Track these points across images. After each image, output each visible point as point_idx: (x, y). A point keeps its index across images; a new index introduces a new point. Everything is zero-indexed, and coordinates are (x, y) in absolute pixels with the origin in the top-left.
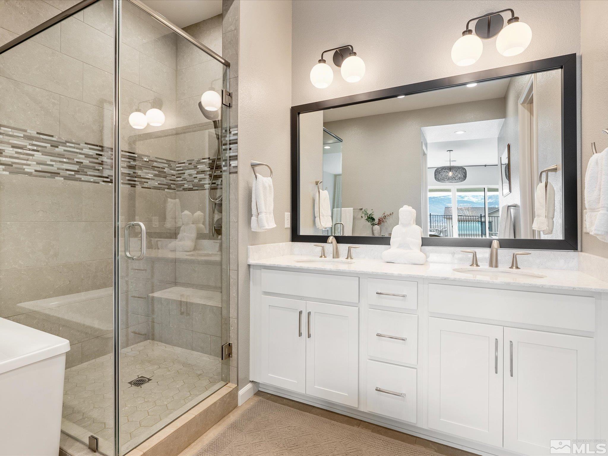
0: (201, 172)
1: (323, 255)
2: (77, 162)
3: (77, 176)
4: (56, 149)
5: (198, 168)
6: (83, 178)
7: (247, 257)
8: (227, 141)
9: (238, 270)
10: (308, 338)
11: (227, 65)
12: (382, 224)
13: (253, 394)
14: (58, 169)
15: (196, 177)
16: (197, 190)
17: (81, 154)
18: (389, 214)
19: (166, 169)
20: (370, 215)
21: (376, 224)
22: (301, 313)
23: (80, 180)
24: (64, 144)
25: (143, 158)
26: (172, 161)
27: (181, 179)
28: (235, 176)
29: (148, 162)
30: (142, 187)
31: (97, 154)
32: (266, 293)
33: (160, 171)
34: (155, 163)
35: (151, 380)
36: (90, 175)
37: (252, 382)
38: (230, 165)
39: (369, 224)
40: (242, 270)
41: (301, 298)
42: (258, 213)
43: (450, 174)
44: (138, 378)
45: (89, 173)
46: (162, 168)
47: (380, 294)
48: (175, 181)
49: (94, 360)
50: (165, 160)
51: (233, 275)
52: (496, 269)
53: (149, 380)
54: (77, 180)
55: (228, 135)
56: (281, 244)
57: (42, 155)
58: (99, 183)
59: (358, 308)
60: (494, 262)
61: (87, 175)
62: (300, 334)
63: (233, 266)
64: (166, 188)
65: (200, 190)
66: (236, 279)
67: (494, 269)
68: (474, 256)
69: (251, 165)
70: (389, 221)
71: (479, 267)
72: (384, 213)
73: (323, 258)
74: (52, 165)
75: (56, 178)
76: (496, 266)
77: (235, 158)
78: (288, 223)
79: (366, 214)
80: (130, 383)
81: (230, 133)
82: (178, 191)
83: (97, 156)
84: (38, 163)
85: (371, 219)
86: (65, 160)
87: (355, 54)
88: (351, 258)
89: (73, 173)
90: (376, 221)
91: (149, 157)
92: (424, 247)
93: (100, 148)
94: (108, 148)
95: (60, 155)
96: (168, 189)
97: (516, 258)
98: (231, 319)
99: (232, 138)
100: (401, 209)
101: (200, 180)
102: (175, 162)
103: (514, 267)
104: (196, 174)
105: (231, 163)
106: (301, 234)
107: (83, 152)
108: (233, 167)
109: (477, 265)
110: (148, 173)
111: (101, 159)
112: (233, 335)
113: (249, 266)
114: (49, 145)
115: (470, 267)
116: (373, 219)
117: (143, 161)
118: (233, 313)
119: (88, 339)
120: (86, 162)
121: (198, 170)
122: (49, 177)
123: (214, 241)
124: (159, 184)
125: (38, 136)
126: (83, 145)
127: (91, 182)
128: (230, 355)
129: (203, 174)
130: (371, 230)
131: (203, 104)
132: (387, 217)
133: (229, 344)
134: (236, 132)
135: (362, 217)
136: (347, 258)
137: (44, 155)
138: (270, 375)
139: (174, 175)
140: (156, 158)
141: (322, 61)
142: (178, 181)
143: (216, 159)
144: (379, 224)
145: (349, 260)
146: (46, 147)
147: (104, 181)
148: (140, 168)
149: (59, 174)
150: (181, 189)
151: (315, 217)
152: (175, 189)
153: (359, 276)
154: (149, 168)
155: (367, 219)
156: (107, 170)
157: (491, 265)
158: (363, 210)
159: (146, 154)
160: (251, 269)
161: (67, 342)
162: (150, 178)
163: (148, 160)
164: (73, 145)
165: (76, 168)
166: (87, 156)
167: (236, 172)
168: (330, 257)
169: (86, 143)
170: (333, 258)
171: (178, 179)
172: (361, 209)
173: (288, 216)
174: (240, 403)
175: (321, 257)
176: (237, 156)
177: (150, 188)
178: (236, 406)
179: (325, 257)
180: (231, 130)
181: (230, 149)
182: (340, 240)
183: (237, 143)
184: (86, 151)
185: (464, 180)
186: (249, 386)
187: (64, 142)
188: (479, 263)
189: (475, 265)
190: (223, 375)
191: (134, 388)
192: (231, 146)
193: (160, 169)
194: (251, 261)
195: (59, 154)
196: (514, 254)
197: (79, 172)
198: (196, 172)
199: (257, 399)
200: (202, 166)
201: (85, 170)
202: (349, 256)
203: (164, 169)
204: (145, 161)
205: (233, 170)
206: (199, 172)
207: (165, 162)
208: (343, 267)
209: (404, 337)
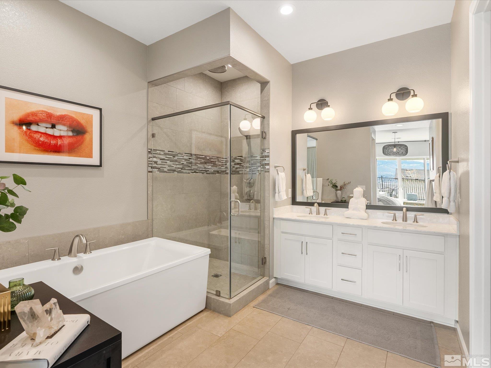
0: (237, 164)
1: (311, 213)
2: (182, 163)
3: (182, 171)
4: (175, 158)
5: (235, 162)
6: (184, 171)
7: (273, 214)
8: (264, 155)
9: (269, 221)
10: (306, 255)
11: (263, 117)
12: (343, 190)
13: (275, 284)
14: (175, 168)
15: (234, 167)
16: (235, 174)
17: (183, 159)
18: (347, 183)
19: (217, 162)
20: (334, 183)
21: (339, 190)
22: (302, 242)
26: (219, 157)
27: (224, 167)
28: (268, 174)
29: (209, 159)
30: (207, 174)
31: (189, 158)
32: (283, 232)
34: (212, 159)
36: (187, 170)
37: (275, 278)
38: (265, 168)
39: (334, 189)
40: (271, 220)
41: (302, 235)
42: (279, 192)
43: (395, 150)
45: (186, 169)
46: (215, 162)
47: (343, 233)
48: (221, 168)
50: (216, 157)
51: (266, 223)
52: (406, 222)
53: (221, 275)
55: (264, 153)
56: (287, 206)
57: (170, 162)
58: (190, 173)
59: (332, 240)
60: (405, 219)
61: (185, 170)
62: (302, 253)
63: (266, 219)
64: (216, 173)
65: (236, 174)
66: (269, 225)
67: (405, 222)
68: (394, 215)
69: (275, 167)
70: (348, 187)
71: (397, 221)
72: (344, 182)
73: (311, 214)
74: (173, 166)
75: (175, 172)
76: (406, 221)
77: (268, 164)
78: (290, 195)
79: (332, 183)
81: (265, 151)
82: (222, 174)
84: (169, 166)
85: (335, 186)
86: (177, 163)
87: (329, 106)
88: (327, 215)
90: (339, 188)
91: (209, 156)
92: (367, 210)
93: (190, 155)
94: (194, 154)
95: (176, 161)
96: (217, 173)
97: (416, 217)
98: (266, 245)
99: (266, 154)
100: (355, 190)
101: (237, 168)
102: (221, 157)
103: (415, 222)
104: (234, 165)
105: (265, 167)
106: (297, 201)
107: (184, 158)
108: (267, 169)
109: (396, 220)
110: (209, 165)
111: (191, 160)
112: (266, 253)
113: (274, 218)
115: (392, 221)
116: (337, 187)
117: (207, 159)
118: (266, 242)
120: (185, 163)
121: (235, 163)
122: (172, 172)
123: (245, 203)
124: (213, 171)
125: (169, 153)
127: (187, 173)
128: (265, 263)
129: (239, 165)
130: (335, 193)
131: (241, 128)
132: (346, 185)
133: (265, 257)
134: (268, 151)
135: (329, 185)
136: (325, 215)
137: (171, 162)
139: (220, 165)
140: (212, 156)
141: (310, 109)
142: (222, 168)
143: (246, 157)
144: (341, 189)
145: (326, 216)
146: (171, 158)
147: (192, 172)
149: (176, 170)
150: (224, 173)
151: (303, 190)
152: (221, 173)
153: (332, 224)
154: (209, 162)
155: (332, 187)
157: (403, 221)
158: (329, 180)
159: (208, 155)
160: (275, 220)
161: (210, 250)
162: (210, 168)
163: (209, 158)
164: (180, 155)
165: (181, 167)
166: (185, 160)
167: (269, 172)
168: (314, 214)
169: (185, 153)
170: (317, 215)
171: (222, 167)
172: (328, 179)
173: (290, 191)
174: (270, 287)
175: (310, 214)
176: (269, 163)
177: (210, 174)
178: (269, 289)
179: (312, 214)
180: (266, 150)
181: (265, 160)
182: (320, 205)
183: (269, 157)
184: (185, 157)
185: (406, 154)
186: (274, 280)
187: (178, 154)
188: (397, 219)
189: (395, 220)
190: (262, 273)
192: (266, 158)
193: (214, 163)
194: (275, 216)
196: (415, 215)
198: (234, 164)
199: (278, 286)
200: (238, 161)
201: (185, 167)
202: (326, 214)
203: (216, 162)
204: (208, 159)
205: (266, 170)
206: (236, 164)
207: (216, 158)
208: (323, 220)
209: (355, 254)
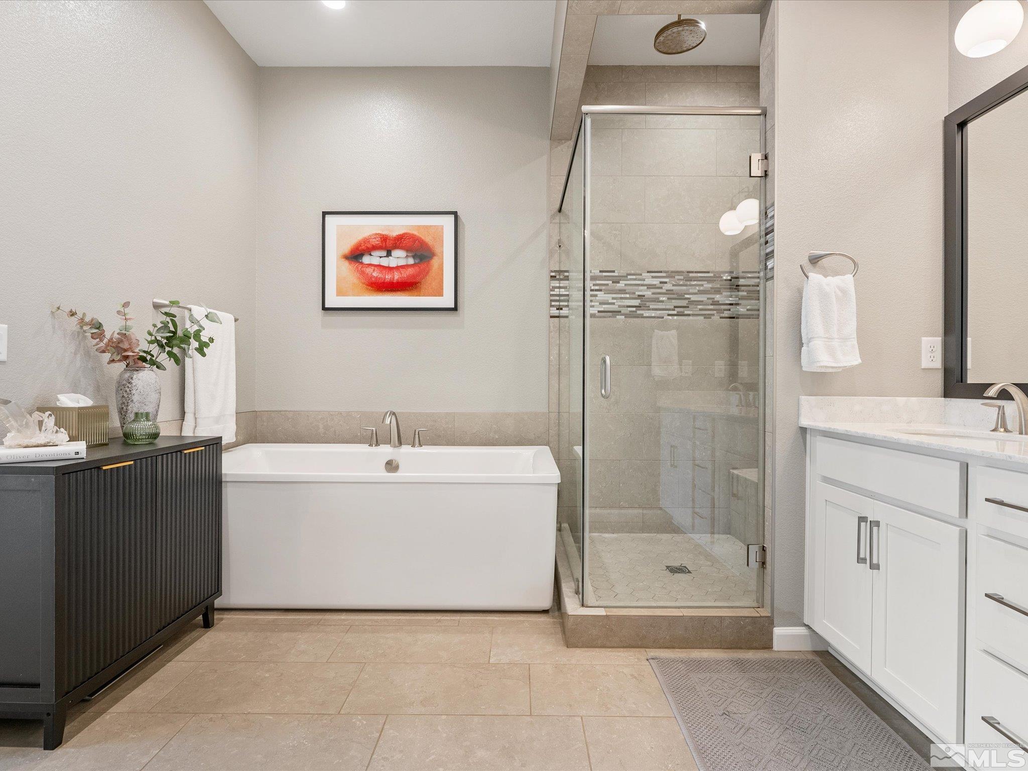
2: (639, 296)
3: (639, 312)
4: (618, 285)
6: (646, 313)
7: (798, 413)
14: (620, 306)
17: (642, 285)
23: (642, 316)
24: (625, 277)
25: (722, 277)
29: (730, 280)
30: (721, 319)
31: (661, 283)
33: (749, 291)
34: (741, 280)
35: (691, 573)
36: (653, 309)
40: (785, 435)
44: (681, 566)
45: (651, 307)
46: (753, 286)
49: (655, 534)
53: (689, 572)
54: (639, 317)
57: (605, 293)
58: (664, 318)
61: (649, 310)
74: (614, 304)
75: (617, 317)
80: (668, 567)
83: (662, 285)
84: (601, 303)
86: (628, 296)
89: (634, 309)
91: (732, 272)
93: (664, 275)
94: (677, 272)
95: (622, 291)
107: (645, 283)
110: (731, 296)
111: (666, 287)
113: (803, 430)
114: (611, 282)
117: (722, 280)
119: (649, 506)
120: (648, 293)
122: (610, 317)
124: (748, 310)
125: (601, 274)
126: (645, 275)
127: (655, 317)
137: (608, 293)
138: (826, 622)
140: (744, 272)
146: (608, 285)
147: (669, 315)
148: (718, 291)
149: (620, 312)
154: (733, 288)
156: (673, 301)
159: (727, 270)
160: (808, 436)
163: (730, 278)
164: (634, 277)
165: (636, 302)
166: (650, 287)
169: (648, 272)
177: (734, 318)
184: (649, 281)
186: (803, 630)
187: (625, 275)
191: (668, 573)
194: (808, 423)
195: (620, 290)
197: (641, 307)
201: (648, 304)
204: (726, 280)
